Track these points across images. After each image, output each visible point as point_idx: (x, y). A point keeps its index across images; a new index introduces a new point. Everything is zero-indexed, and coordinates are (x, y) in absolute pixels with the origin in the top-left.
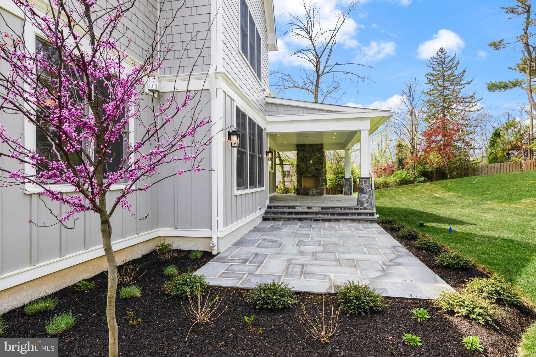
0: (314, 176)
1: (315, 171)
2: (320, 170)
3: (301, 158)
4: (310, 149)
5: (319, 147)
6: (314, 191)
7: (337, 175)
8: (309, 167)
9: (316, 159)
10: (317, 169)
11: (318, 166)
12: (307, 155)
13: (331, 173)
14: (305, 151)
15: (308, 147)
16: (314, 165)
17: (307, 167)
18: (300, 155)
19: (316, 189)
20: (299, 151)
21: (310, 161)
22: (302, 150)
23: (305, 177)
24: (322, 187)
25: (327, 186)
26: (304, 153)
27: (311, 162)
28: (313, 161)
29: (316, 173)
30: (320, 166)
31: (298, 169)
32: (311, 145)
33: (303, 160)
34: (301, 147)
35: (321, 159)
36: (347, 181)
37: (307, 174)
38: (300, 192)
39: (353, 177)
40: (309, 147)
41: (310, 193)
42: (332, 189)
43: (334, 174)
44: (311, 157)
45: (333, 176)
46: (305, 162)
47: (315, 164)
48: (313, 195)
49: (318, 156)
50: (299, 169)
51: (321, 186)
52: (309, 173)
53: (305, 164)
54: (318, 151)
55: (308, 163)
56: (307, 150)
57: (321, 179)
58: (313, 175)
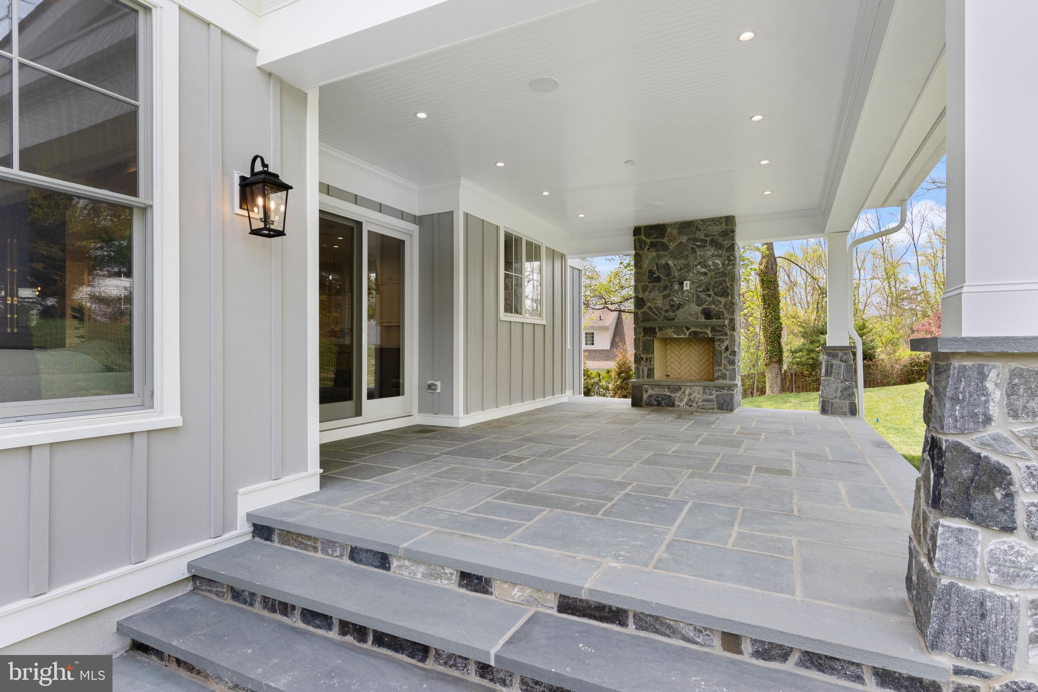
0: (697, 338)
1: (702, 319)
2: (719, 316)
3: (651, 273)
4: (684, 239)
5: (716, 229)
6: (698, 394)
7: (815, 338)
8: (679, 306)
9: (705, 274)
10: (707, 314)
11: (713, 302)
12: (671, 263)
13: (796, 331)
14: (665, 247)
15: (675, 232)
16: (698, 297)
17: (672, 306)
18: (646, 264)
19: (705, 387)
20: (642, 249)
21: (681, 284)
22: (653, 245)
23: (666, 341)
24: (727, 382)
25: (785, 367)
26: (659, 257)
27: (687, 286)
28: (692, 283)
29: (707, 327)
30: (723, 300)
31: (640, 315)
32: (686, 226)
33: (658, 279)
34: (648, 235)
35: (724, 274)
36: (835, 356)
37: (670, 333)
38: (645, 396)
39: (864, 344)
40: (680, 233)
41: (681, 400)
42: (799, 375)
43: (805, 335)
44: (687, 267)
45: (802, 340)
46: (666, 288)
47: (703, 296)
48: (693, 409)
49: (714, 264)
50: (644, 313)
51: (724, 377)
52: (679, 329)
53: (665, 297)
54: (715, 244)
55: (677, 292)
56: (672, 246)
57: (727, 349)
58: (696, 333)
